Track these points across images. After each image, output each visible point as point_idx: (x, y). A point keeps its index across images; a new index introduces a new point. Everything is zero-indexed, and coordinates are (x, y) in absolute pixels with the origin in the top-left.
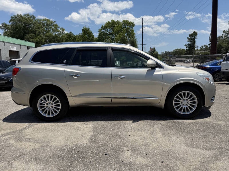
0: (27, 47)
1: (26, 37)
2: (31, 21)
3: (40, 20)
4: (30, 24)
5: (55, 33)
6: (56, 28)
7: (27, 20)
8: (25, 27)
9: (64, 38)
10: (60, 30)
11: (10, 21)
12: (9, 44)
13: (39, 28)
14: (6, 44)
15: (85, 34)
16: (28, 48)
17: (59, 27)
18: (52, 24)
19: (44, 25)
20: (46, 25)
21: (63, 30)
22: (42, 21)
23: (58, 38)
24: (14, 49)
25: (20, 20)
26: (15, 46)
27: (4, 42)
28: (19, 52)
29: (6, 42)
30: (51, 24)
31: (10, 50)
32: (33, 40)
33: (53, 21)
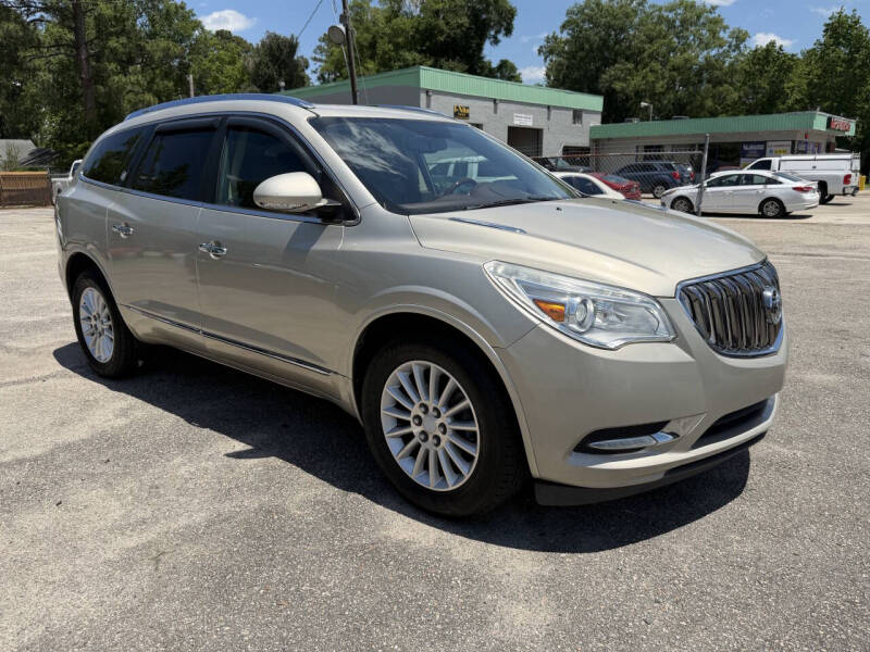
0: (571, 112)
1: (604, 76)
2: (627, 16)
3: (660, 9)
4: (623, 30)
5: (705, 53)
6: (714, 34)
7: (615, 17)
8: (604, 42)
9: (738, 67)
10: (730, 40)
11: (564, 27)
12: (513, 107)
13: (651, 40)
14: (500, 106)
15: (838, 44)
16: (577, 115)
17: (726, 28)
18: (702, 20)
19: (671, 24)
20: (678, 23)
21: (740, 37)
22: (666, 11)
23: (717, 69)
24: (524, 120)
25: (590, 19)
26: (531, 113)
27: (495, 101)
28: (541, 130)
29: (501, 101)
30: (699, 17)
31: (511, 125)
32: (624, 85)
33: (709, 7)
